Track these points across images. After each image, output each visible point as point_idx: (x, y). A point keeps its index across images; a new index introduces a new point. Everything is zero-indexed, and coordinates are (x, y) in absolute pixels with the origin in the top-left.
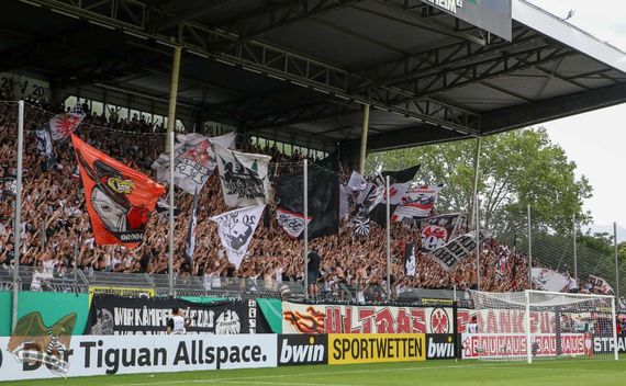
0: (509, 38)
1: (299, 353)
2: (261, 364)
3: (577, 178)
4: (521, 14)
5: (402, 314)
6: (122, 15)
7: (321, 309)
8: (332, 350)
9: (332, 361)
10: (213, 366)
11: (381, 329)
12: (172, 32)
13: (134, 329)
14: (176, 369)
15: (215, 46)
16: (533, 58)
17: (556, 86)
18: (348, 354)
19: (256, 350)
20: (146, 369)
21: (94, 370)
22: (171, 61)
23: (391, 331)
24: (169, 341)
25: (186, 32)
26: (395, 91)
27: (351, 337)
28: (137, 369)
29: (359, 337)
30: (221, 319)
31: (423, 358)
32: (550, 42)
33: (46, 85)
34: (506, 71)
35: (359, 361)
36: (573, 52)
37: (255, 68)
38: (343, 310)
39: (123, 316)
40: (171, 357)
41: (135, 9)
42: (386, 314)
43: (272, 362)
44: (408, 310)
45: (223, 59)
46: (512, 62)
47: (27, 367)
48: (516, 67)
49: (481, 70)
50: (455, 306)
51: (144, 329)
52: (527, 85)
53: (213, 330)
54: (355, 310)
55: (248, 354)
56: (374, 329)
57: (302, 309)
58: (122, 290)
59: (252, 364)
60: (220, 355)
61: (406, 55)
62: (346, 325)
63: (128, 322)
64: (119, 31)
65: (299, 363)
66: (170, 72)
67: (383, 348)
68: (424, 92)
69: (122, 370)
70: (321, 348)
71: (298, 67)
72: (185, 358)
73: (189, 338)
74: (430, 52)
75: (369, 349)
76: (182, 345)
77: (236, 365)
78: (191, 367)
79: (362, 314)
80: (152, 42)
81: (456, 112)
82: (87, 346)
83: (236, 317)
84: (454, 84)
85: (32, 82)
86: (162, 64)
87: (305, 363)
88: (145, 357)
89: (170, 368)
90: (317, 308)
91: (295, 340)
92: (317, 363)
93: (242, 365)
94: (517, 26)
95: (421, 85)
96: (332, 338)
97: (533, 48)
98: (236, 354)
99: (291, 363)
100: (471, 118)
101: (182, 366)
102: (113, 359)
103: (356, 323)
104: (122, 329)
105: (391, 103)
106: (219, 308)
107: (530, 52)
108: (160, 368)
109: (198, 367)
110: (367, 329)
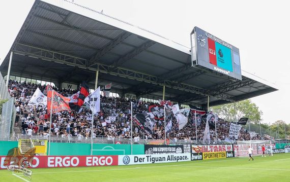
0: (241, 80)
1: (196, 157)
2: (187, 160)
3: (259, 111)
4: (244, 74)
5: (220, 146)
6: (152, 80)
7: (201, 146)
8: (204, 156)
9: (204, 159)
10: (176, 161)
11: (215, 151)
12: (163, 82)
13: (158, 152)
14: (168, 162)
15: (173, 85)
16: (247, 83)
17: (253, 90)
18: (207, 157)
19: (186, 157)
20: (161, 162)
21: (149, 162)
22: (163, 89)
23: (217, 151)
24: (166, 155)
25: (166, 82)
26: (215, 92)
27: (208, 153)
28: (159, 162)
29: (210, 153)
30: (177, 149)
31: (226, 157)
32: (251, 80)
33: (135, 95)
34: (241, 87)
35: (210, 158)
36: (256, 82)
37: (182, 89)
38: (206, 146)
39: (155, 149)
40: (166, 159)
41: (155, 78)
42: (216, 147)
43: (190, 160)
44: (221, 146)
45: (175, 88)
46: (242, 85)
47: (135, 162)
48: (243, 86)
49: (235, 87)
50: (233, 144)
51: (160, 152)
52: (246, 90)
53: (175, 152)
54: (209, 146)
55: (184, 158)
56: (213, 151)
57: (196, 147)
58: (154, 144)
59: (185, 160)
60: (178, 158)
61: (217, 84)
62: (206, 150)
63: (156, 151)
64: (151, 83)
65: (196, 160)
66: (163, 91)
67: (216, 155)
68: (222, 93)
69: (155, 162)
70: (201, 156)
71: (192, 88)
72: (170, 159)
73: (170, 154)
74: (222, 83)
75: (212, 156)
76: (169, 156)
77: (181, 161)
78: (171, 161)
79: (210, 147)
80: (158, 85)
81: (230, 96)
82: (148, 157)
83: (181, 149)
84: (229, 90)
85: (133, 95)
86: (161, 90)
87: (198, 159)
88: (161, 159)
89: (166, 161)
90: (199, 146)
91: (195, 154)
92: (200, 159)
93: (183, 160)
94: (243, 77)
95: (221, 91)
96: (203, 153)
97: (247, 81)
98: (181, 158)
99: (194, 160)
100: (233, 98)
102: (153, 160)
103: (209, 149)
104: (155, 152)
105: (214, 95)
106: (177, 147)
107: (246, 82)
108: (164, 162)
109: (173, 161)
110: (212, 151)
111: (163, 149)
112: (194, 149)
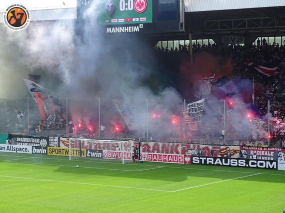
1: (38, 151)
2: (27, 152)
8: (48, 151)
9: (48, 154)
10: (15, 152)
11: (96, 147)
18: (54, 153)
19: (26, 149)
31: (85, 156)
35: (58, 155)
40: (6, 149)
51: (22, 142)
53: (39, 144)
55: (24, 150)
60: (17, 149)
65: (38, 153)
67: (67, 152)
70: (45, 150)
75: (62, 152)
83: (46, 141)
87: (40, 153)
89: (6, 151)
92: (44, 154)
93: (22, 152)
98: (21, 150)
99: (36, 153)
101: (8, 151)
103: (87, 144)
104: (18, 142)
108: (4, 151)
111: (25, 140)
112: (63, 142)
